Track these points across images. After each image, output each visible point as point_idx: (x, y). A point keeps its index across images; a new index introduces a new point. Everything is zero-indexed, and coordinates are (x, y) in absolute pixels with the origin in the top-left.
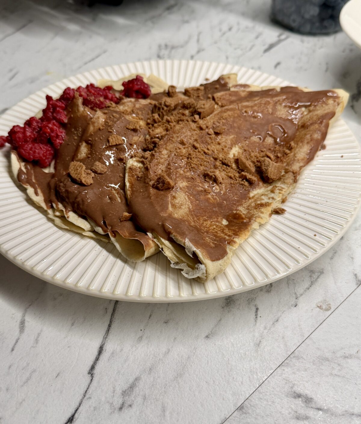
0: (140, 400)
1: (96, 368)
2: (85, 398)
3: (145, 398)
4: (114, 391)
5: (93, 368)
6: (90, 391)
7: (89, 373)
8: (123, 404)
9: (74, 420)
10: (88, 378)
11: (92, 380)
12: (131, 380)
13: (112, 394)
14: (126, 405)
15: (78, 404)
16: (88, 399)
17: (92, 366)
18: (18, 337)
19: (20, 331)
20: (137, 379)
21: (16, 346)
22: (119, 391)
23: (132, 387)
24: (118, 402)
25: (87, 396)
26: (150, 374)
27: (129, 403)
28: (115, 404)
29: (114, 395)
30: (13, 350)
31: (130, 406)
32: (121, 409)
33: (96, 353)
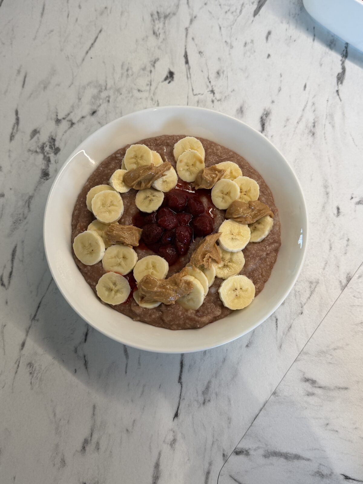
0: (214, 396)
1: (182, 378)
2: (181, 399)
3: (217, 395)
4: (197, 393)
5: (180, 378)
6: (183, 394)
7: (179, 382)
8: (205, 400)
9: (178, 414)
10: (179, 386)
11: (182, 386)
12: (206, 383)
13: (197, 395)
14: (207, 401)
15: (178, 404)
16: (183, 400)
17: (179, 377)
18: (127, 362)
19: (126, 357)
20: (209, 382)
21: (127, 369)
22: (200, 393)
23: (207, 388)
24: (201, 399)
25: (182, 398)
26: (216, 378)
27: (208, 399)
28: (200, 401)
29: (198, 395)
30: (126, 372)
31: (209, 401)
32: (204, 403)
33: (179, 368)
